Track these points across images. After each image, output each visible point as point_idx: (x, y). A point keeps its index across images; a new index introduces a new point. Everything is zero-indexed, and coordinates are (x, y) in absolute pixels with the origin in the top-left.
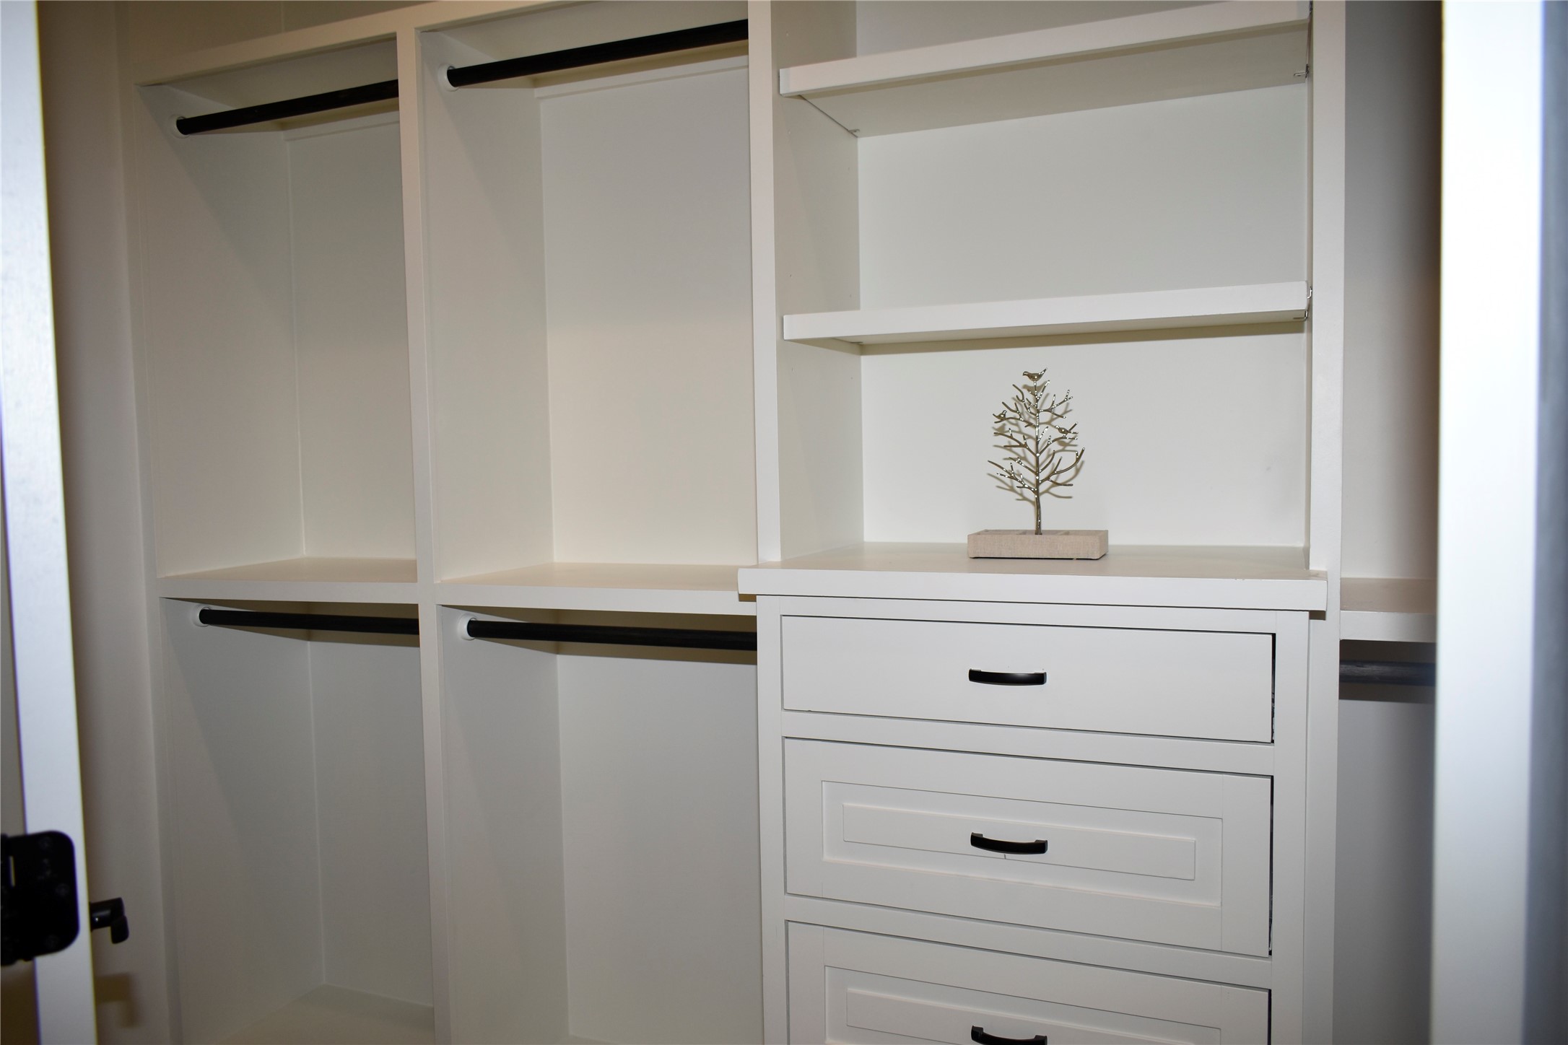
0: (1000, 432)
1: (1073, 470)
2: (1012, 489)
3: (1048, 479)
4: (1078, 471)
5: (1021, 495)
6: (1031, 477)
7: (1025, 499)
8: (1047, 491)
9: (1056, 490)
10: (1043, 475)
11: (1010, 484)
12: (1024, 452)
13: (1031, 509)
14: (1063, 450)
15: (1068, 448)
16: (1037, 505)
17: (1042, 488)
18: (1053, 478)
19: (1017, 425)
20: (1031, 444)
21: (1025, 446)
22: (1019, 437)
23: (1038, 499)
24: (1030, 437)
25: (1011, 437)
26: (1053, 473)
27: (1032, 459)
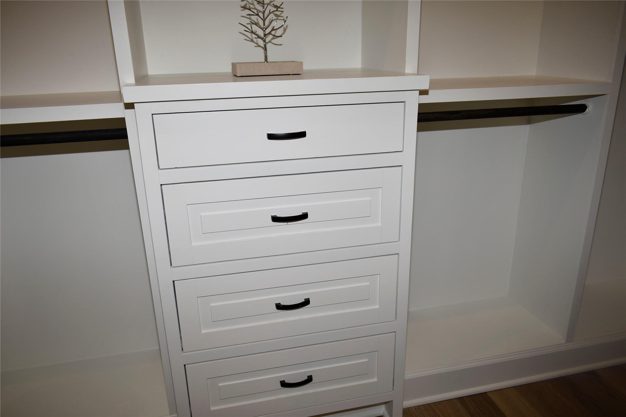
0: (244, 8)
1: (282, 29)
2: (252, 41)
3: (270, 33)
4: (285, 30)
5: (257, 44)
6: (261, 33)
7: (259, 46)
8: (270, 42)
9: (274, 41)
10: (267, 31)
11: (250, 37)
12: (257, 19)
13: (262, 51)
14: (277, 19)
15: (279, 18)
16: (265, 49)
17: (268, 40)
18: (273, 33)
19: (253, 4)
20: (261, 15)
21: (258, 15)
22: (255, 11)
23: (265, 46)
24: (260, 12)
25: (250, 10)
26: (273, 30)
27: (261, 22)
